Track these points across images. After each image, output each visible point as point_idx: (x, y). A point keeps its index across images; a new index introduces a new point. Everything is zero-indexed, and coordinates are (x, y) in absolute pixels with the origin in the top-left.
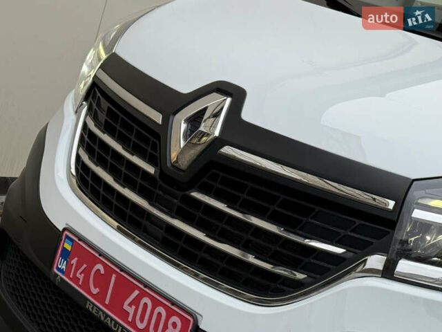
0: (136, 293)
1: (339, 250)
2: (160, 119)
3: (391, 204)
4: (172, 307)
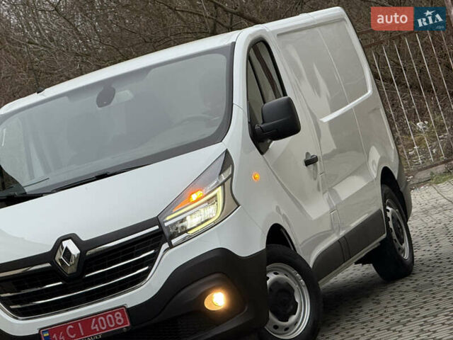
0: (94, 320)
1: (152, 251)
2: (48, 265)
3: (157, 227)
4: (112, 311)
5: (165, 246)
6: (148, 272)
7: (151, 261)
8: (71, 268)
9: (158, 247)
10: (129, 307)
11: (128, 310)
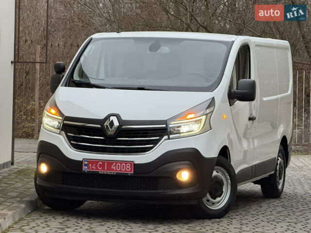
0: (114, 164)
1: (158, 138)
2: (100, 126)
3: (165, 126)
4: (126, 162)
5: (166, 137)
6: (152, 148)
7: (155, 143)
8: (111, 132)
9: (162, 136)
10: (135, 163)
11: (135, 164)
